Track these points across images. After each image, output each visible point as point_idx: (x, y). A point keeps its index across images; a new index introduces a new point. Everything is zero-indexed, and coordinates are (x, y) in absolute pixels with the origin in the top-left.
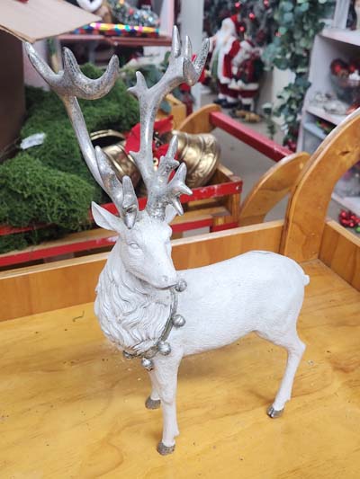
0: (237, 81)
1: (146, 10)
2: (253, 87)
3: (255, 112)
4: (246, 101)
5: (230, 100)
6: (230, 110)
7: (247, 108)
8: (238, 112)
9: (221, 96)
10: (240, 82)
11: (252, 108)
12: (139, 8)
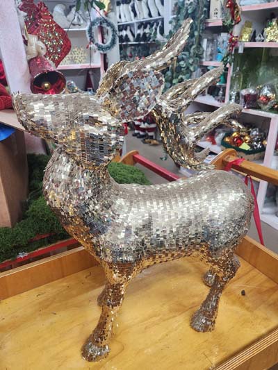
0: (144, 123)
1: (90, 90)
2: (153, 126)
3: (156, 139)
4: (150, 134)
5: (141, 133)
6: (142, 139)
7: (151, 137)
8: (146, 140)
9: (136, 131)
10: (146, 124)
11: (154, 137)
12: (86, 90)
